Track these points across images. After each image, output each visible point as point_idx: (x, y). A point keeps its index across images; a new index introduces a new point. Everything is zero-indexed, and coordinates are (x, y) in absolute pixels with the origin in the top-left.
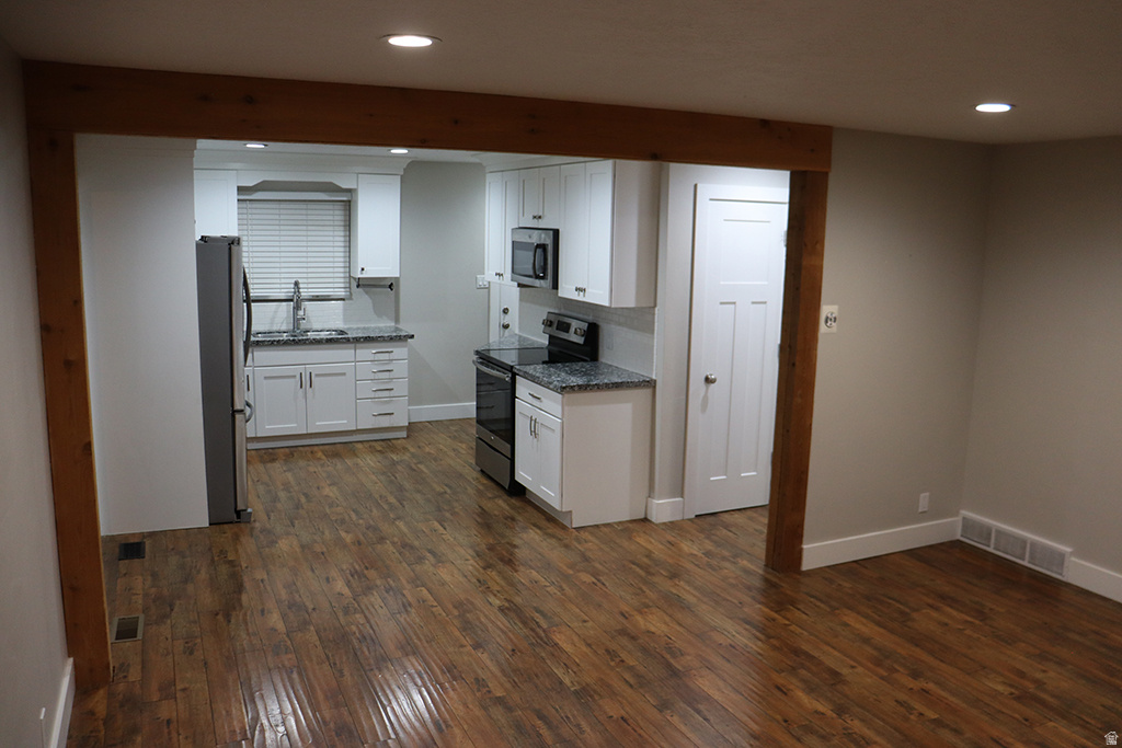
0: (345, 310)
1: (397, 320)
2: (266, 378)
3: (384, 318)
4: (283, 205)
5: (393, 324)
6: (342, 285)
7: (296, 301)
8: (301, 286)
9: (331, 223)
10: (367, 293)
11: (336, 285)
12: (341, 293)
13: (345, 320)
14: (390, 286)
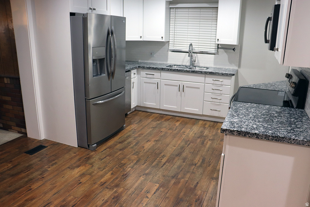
0: (215, 59)
1: (239, 66)
2: (165, 85)
3: (233, 64)
4: (190, 10)
5: (237, 68)
6: (214, 48)
7: (191, 53)
8: (193, 46)
9: (211, 18)
10: (226, 52)
11: (211, 47)
12: (213, 51)
13: (215, 64)
14: (234, 49)
